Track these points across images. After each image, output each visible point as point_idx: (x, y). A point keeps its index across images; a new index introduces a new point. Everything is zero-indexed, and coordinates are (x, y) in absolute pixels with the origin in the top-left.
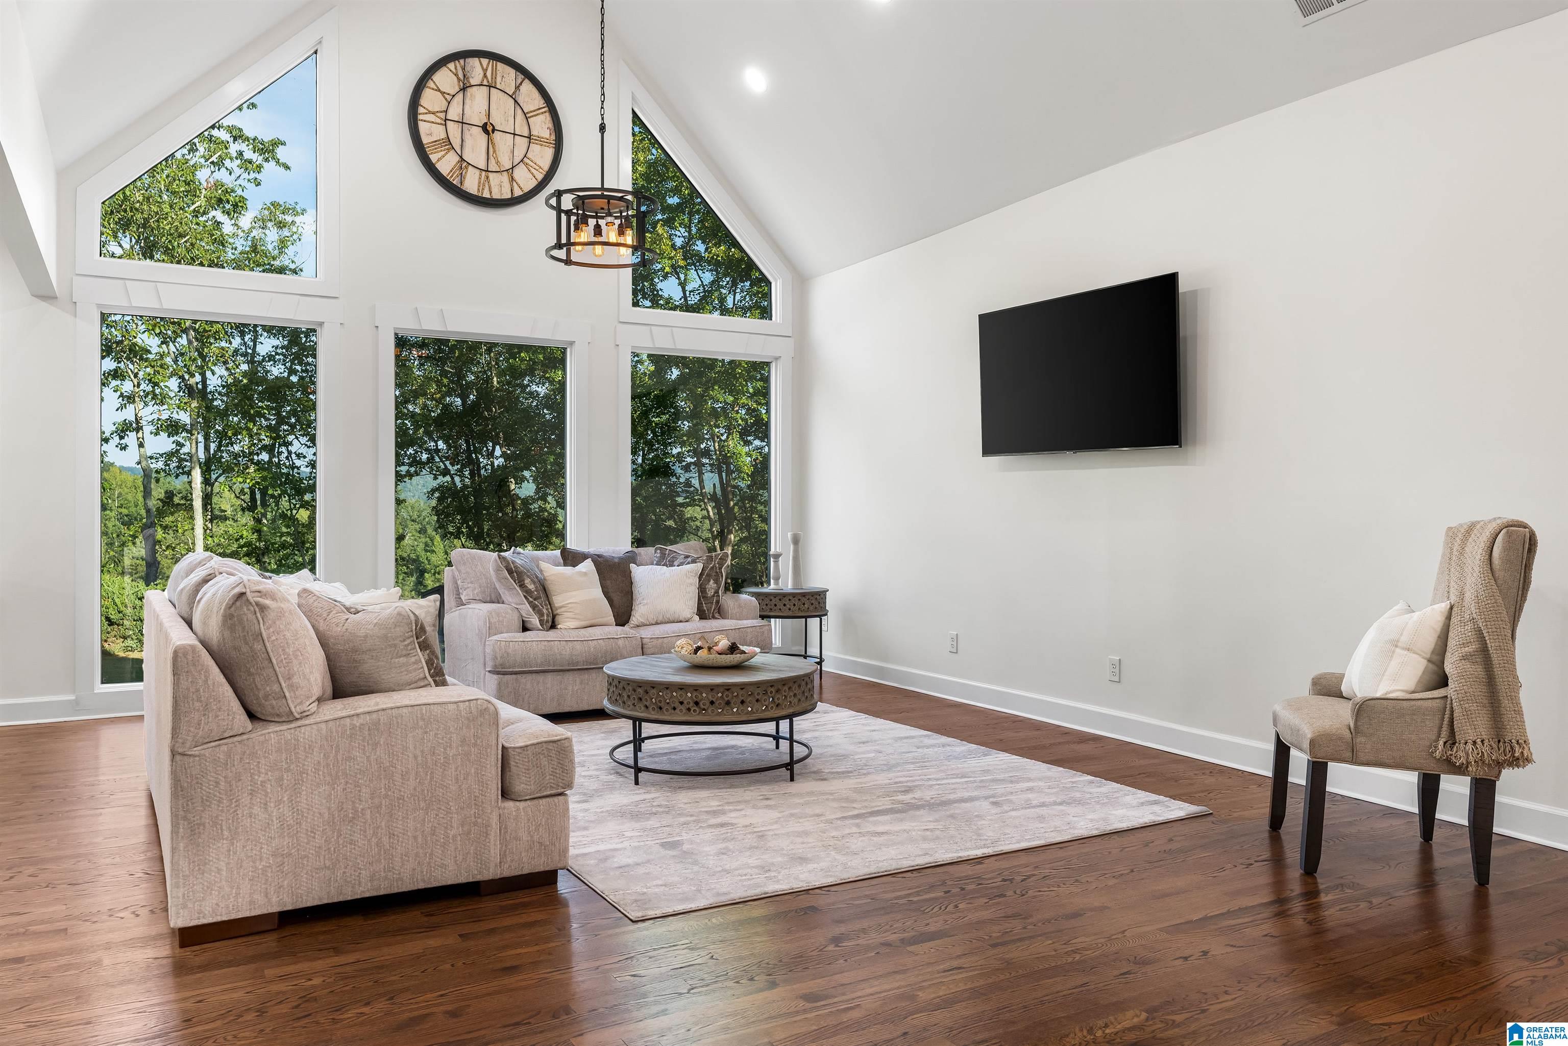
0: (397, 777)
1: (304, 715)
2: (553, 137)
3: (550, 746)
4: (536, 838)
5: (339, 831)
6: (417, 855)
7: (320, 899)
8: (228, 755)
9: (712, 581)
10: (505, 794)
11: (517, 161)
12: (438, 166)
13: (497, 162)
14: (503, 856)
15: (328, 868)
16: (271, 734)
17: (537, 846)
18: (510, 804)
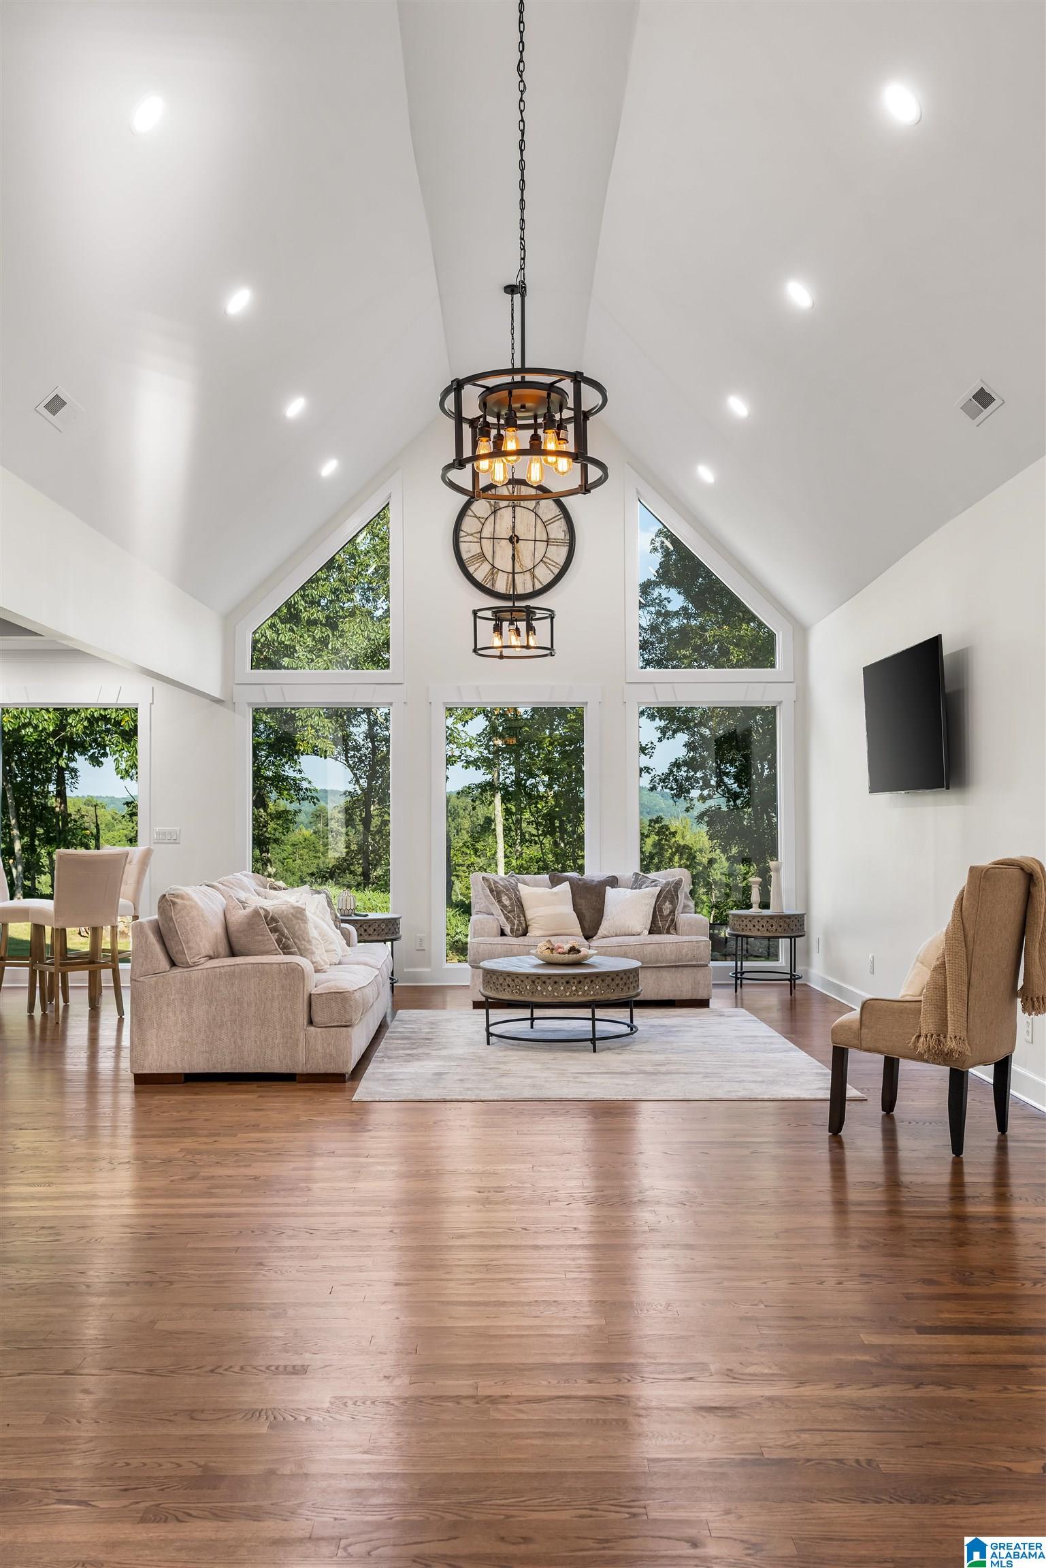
0: (245, 1005)
1: (195, 964)
2: (568, 537)
3: (337, 995)
4: (327, 1051)
5: (213, 1032)
6: (257, 1052)
7: (204, 1069)
8: (156, 983)
9: (668, 902)
10: (311, 1022)
11: (537, 560)
12: (475, 575)
13: (521, 565)
14: (307, 1060)
15: (207, 1052)
16: (177, 972)
17: (328, 1057)
18: (312, 1028)
